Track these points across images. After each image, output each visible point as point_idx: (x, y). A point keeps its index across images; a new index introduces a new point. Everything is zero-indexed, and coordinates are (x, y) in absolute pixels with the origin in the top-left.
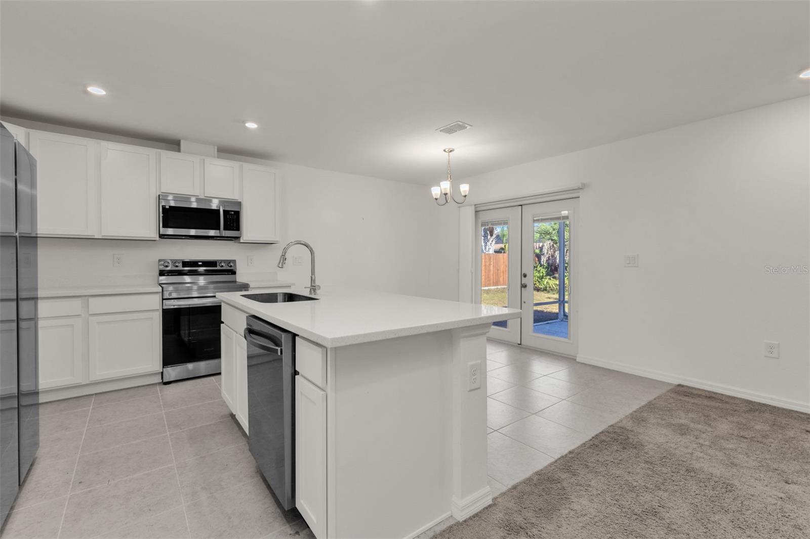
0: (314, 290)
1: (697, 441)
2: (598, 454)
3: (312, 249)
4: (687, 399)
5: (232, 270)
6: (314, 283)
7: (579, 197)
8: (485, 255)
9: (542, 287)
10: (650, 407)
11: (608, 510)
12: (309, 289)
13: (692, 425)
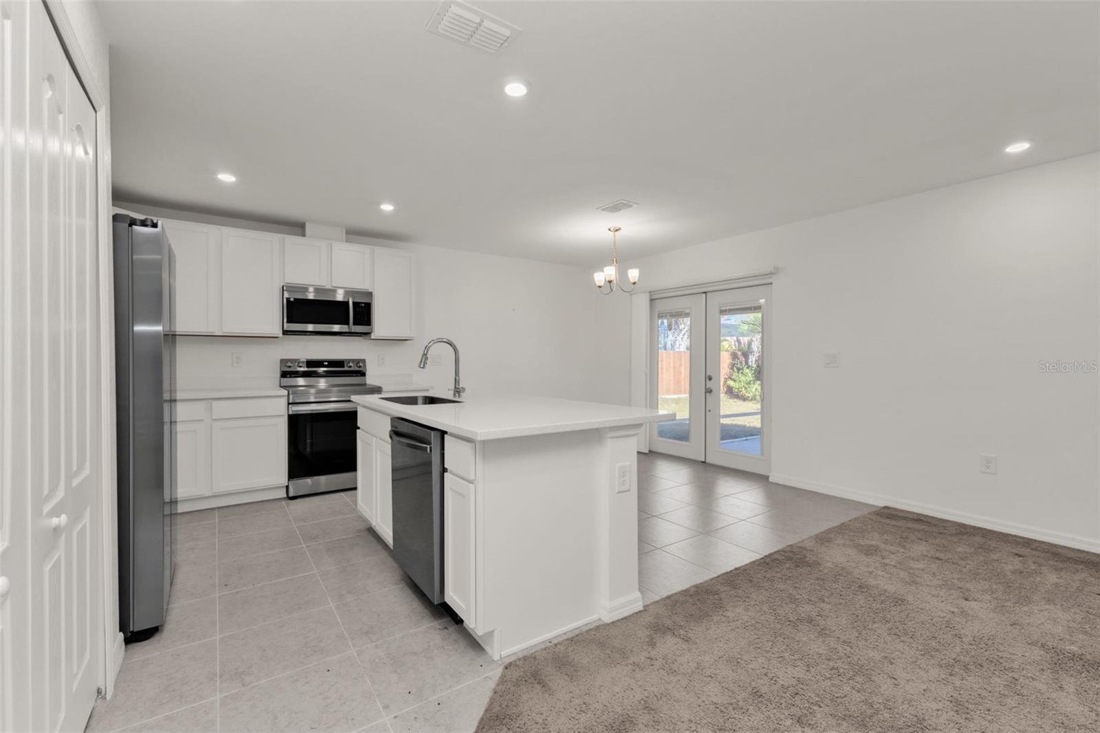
0: (459, 392)
1: (883, 561)
2: (766, 571)
3: (455, 347)
4: (888, 521)
5: (361, 371)
6: (459, 385)
7: (771, 284)
8: (674, 353)
9: (750, 395)
10: (842, 529)
11: (762, 618)
12: (453, 391)
13: (883, 546)
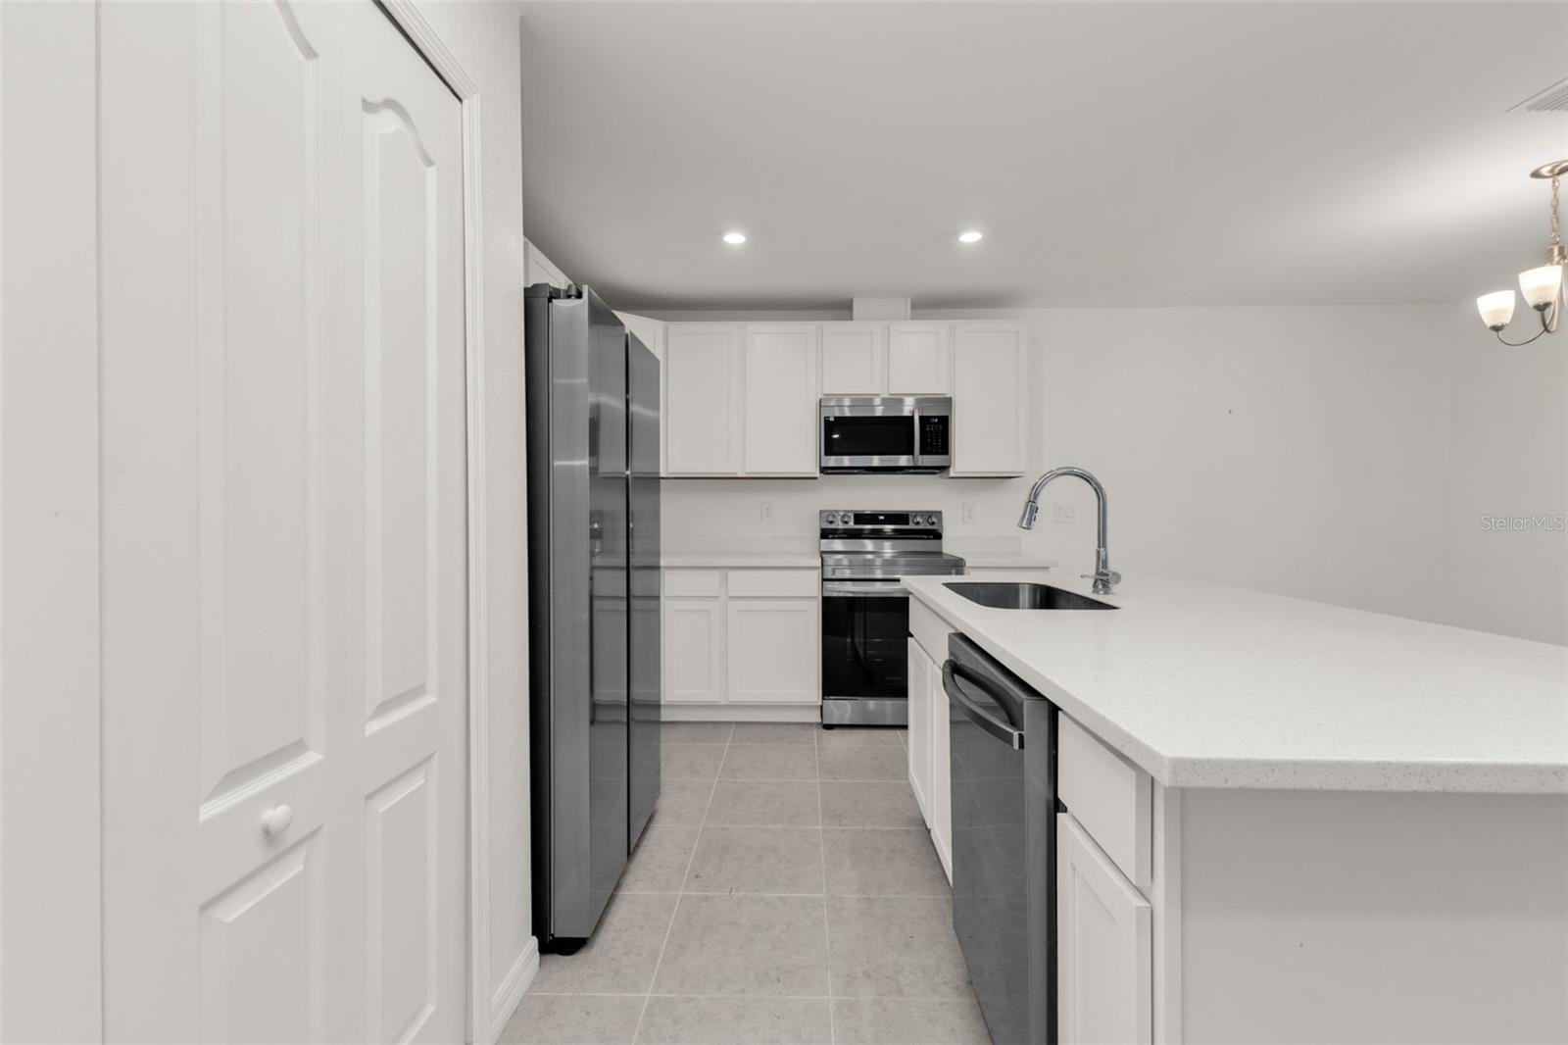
0: (1106, 585)
3: (1100, 487)
5: (934, 530)
6: (1106, 566)
12: (1093, 581)
